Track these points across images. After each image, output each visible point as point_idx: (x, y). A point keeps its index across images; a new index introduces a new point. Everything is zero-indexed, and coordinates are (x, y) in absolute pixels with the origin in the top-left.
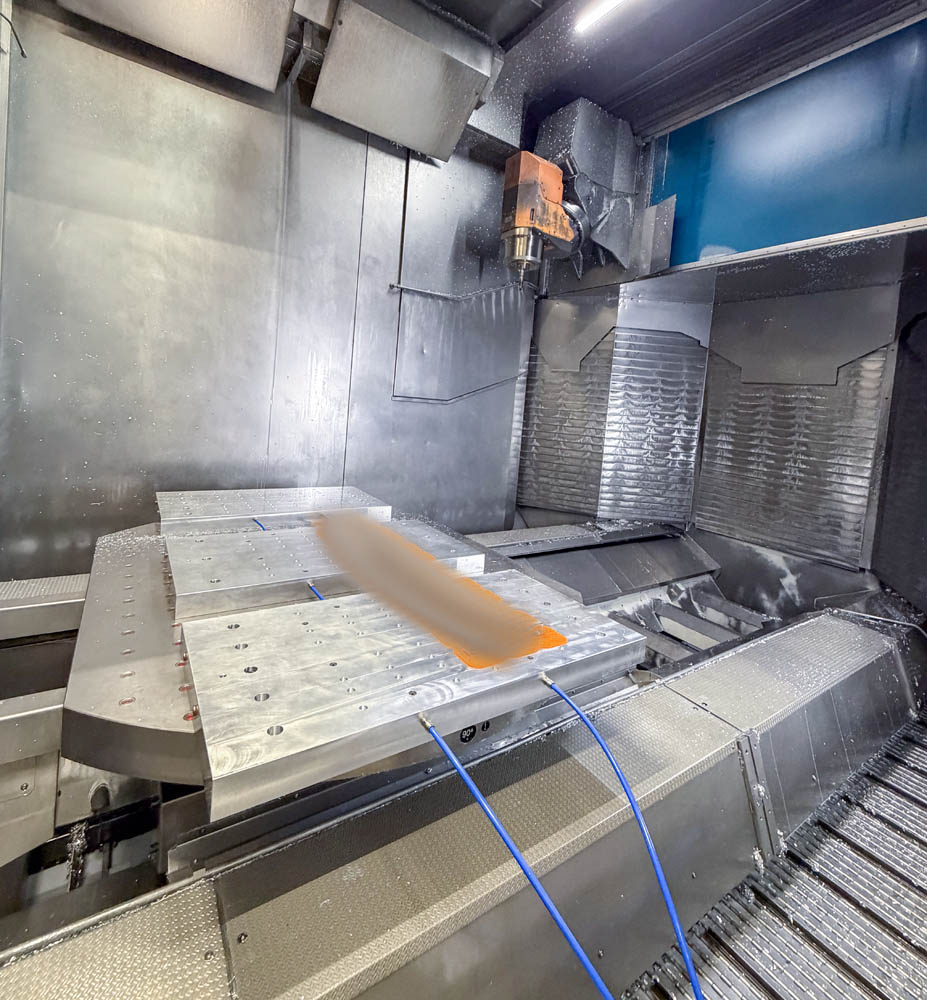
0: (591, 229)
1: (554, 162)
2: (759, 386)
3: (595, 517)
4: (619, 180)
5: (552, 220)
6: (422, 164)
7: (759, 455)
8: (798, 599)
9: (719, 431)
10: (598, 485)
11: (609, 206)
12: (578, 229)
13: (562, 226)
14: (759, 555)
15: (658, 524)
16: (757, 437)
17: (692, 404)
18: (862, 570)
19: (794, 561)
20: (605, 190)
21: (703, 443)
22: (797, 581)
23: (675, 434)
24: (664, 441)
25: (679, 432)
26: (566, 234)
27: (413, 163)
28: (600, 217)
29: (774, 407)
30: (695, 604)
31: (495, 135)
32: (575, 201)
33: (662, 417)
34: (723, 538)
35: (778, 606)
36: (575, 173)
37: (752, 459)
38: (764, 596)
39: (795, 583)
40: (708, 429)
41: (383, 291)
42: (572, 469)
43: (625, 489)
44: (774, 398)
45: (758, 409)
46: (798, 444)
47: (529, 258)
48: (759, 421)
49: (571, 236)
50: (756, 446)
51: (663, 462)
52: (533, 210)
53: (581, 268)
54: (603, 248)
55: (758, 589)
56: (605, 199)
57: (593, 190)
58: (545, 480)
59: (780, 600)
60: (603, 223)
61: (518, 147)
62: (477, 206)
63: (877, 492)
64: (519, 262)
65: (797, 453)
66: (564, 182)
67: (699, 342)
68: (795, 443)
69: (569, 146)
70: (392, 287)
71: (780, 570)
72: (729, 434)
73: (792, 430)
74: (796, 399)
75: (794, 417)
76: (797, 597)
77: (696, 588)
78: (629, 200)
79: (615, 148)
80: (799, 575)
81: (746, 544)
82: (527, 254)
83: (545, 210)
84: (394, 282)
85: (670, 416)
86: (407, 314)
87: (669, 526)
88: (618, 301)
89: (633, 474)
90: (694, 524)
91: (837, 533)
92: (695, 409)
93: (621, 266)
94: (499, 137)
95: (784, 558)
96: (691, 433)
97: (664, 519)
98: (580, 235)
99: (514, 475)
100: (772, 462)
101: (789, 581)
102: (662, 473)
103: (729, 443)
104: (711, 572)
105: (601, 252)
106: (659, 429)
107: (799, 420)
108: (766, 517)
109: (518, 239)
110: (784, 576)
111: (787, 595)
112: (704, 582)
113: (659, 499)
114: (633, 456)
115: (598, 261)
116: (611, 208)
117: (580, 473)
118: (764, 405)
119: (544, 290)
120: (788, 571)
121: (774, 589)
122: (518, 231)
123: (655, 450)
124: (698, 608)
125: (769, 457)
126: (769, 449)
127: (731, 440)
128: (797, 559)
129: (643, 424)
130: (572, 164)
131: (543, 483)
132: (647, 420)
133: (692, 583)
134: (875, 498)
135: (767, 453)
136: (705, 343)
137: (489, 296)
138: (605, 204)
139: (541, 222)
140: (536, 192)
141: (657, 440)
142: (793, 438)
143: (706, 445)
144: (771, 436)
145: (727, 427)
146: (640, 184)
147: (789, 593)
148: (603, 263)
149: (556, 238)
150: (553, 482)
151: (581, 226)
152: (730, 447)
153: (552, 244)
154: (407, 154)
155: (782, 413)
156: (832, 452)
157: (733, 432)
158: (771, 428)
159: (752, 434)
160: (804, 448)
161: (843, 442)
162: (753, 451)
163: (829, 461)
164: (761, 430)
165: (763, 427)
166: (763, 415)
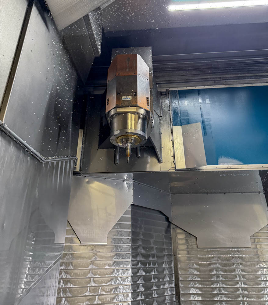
2: (209, 250)
9: (190, 286)
16: (216, 288)
21: (179, 299)
23: (166, 294)
29: (221, 264)
33: (159, 279)
40: (181, 285)
44: (220, 258)
45: (212, 266)
46: (242, 290)
48: (214, 275)
50: (217, 295)
65: (243, 297)
68: (240, 289)
72: (197, 288)
73: (236, 280)
74: (233, 257)
75: (234, 270)
85: (162, 278)
96: (172, 290)
103: (199, 295)
107: (237, 272)
118: (215, 263)
127: (200, 292)
129: (150, 289)
132: (152, 284)
135: (225, 299)
142: (238, 286)
143: (182, 299)
144: (224, 286)
145: (195, 281)
152: (200, 299)
155: (227, 268)
156: (262, 293)
157: (200, 286)
158: (224, 280)
159: (212, 286)
160: (246, 293)
161: (265, 284)
162: (216, 299)
163: (262, 300)
164: (217, 282)
165: (219, 279)
166: (217, 271)
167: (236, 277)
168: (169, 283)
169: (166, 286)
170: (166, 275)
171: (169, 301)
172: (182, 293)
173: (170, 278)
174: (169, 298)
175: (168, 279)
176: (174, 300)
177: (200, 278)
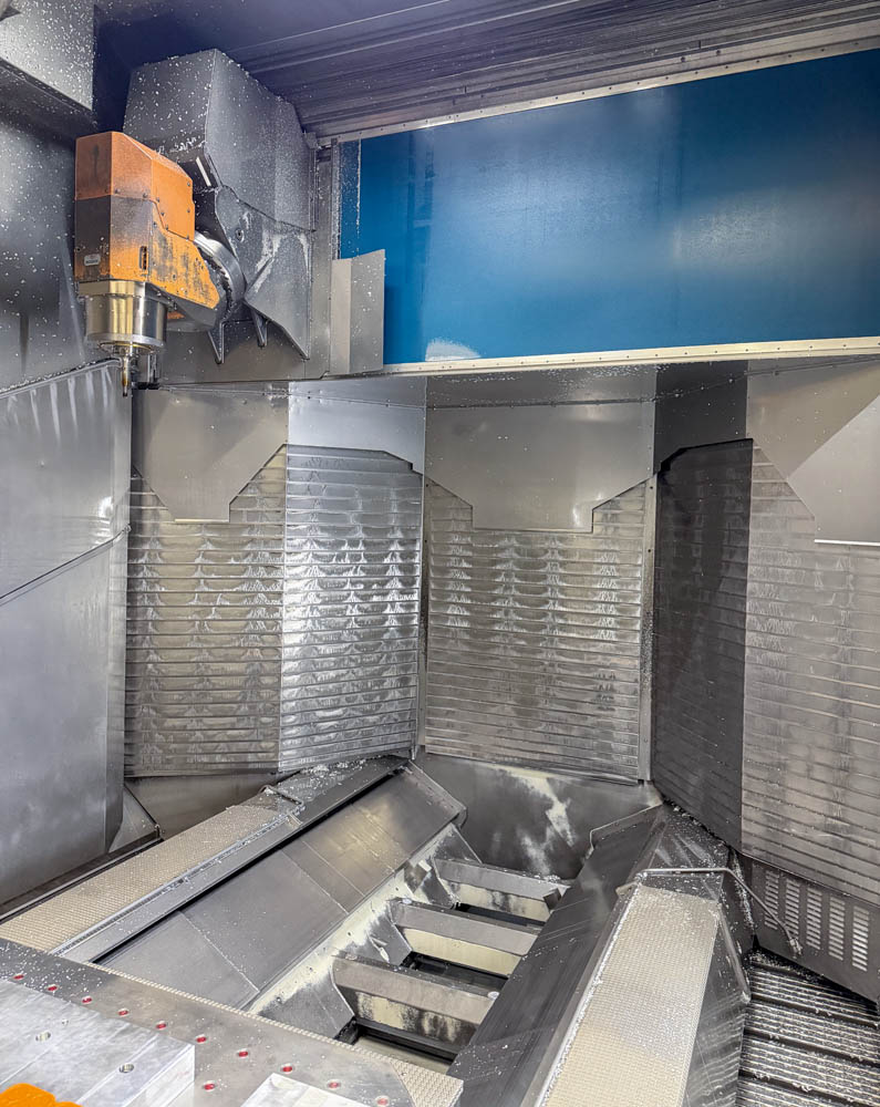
0: (245, 285)
1: (172, 158)
2: (497, 533)
3: (274, 771)
4: (285, 202)
5: (181, 270)
7: (505, 634)
8: (570, 837)
9: (449, 600)
10: (277, 715)
11: (272, 245)
12: (225, 286)
13: (197, 282)
14: (516, 780)
15: (374, 759)
16: (500, 609)
17: (409, 561)
18: (641, 781)
19: (561, 782)
20: (262, 219)
21: (426, 621)
22: (567, 810)
23: (387, 611)
24: (373, 623)
25: (393, 607)
26: (206, 294)
28: (260, 266)
29: (518, 563)
30: (443, 882)
31: (43, 79)
32: (214, 234)
33: (368, 586)
34: (467, 762)
35: (547, 851)
36: (214, 185)
37: (497, 639)
38: (527, 841)
39: (564, 814)
40: (432, 598)
42: (228, 695)
43: (320, 714)
44: (518, 551)
45: (498, 567)
46: (553, 616)
47: (141, 339)
48: (500, 584)
49: (213, 299)
50: (498, 621)
51: (374, 657)
52: (144, 249)
53: (222, 343)
54: (264, 319)
55: (519, 832)
56: (265, 235)
57: (245, 217)
58: (177, 722)
59: (548, 842)
60: (264, 275)
61: (90, 107)
63: (649, 675)
64: (119, 348)
65: (553, 628)
66: (196, 197)
67: (411, 465)
68: (550, 614)
69: (200, 135)
71: (545, 797)
72: (462, 605)
73: (544, 595)
74: (546, 551)
75: (544, 577)
76: (569, 833)
77: (440, 854)
78: (302, 239)
79: (274, 147)
80: (569, 801)
81: (497, 767)
82: (134, 332)
83: (167, 252)
85: (378, 583)
87: (389, 757)
88: (286, 401)
89: (331, 686)
90: (423, 747)
91: (609, 736)
92: (412, 568)
93: (297, 349)
94: (50, 84)
95: (548, 780)
96: (409, 606)
97: (381, 748)
100: (523, 643)
101: (558, 812)
102: (373, 675)
103: (464, 618)
104: (454, 820)
105: (259, 323)
106: (366, 606)
107: (549, 581)
109: (114, 302)
110: (550, 806)
111: (556, 833)
112: (446, 838)
113: (371, 719)
114: (330, 656)
115: (254, 331)
116: (275, 250)
117: (243, 702)
118: (506, 561)
119: (150, 375)
120: (555, 799)
121: (538, 826)
122: (114, 287)
123: (361, 640)
124: (447, 888)
125: (518, 636)
126: (518, 624)
127: (466, 613)
128: (563, 778)
129: (339, 602)
130: (207, 169)
131: (174, 728)
132: (345, 593)
133: (431, 848)
134: (648, 683)
135: (515, 630)
136: (419, 467)
137: (45, 391)
138: (265, 243)
139: (161, 271)
140: (147, 216)
141: (362, 624)
142: (546, 607)
143: (431, 622)
144: (518, 605)
145: (459, 594)
146: (318, 214)
147: (558, 829)
148: (264, 340)
149: (188, 301)
150: (194, 724)
151: (229, 281)
152: (465, 625)
153: (179, 310)
155: (531, 572)
156: (595, 624)
157: (469, 602)
158: (518, 593)
159: (493, 604)
160: (561, 621)
161: (606, 609)
162: (497, 628)
164: (506, 598)
165: (508, 593)
166: (506, 576)
167: (545, 590)
168: (402, 592)
169: (389, 598)
170: (392, 577)
171: (395, 623)
172: (431, 611)
173: (404, 584)
174: (398, 619)
175: (400, 586)
176: (415, 622)
177: (470, 586)
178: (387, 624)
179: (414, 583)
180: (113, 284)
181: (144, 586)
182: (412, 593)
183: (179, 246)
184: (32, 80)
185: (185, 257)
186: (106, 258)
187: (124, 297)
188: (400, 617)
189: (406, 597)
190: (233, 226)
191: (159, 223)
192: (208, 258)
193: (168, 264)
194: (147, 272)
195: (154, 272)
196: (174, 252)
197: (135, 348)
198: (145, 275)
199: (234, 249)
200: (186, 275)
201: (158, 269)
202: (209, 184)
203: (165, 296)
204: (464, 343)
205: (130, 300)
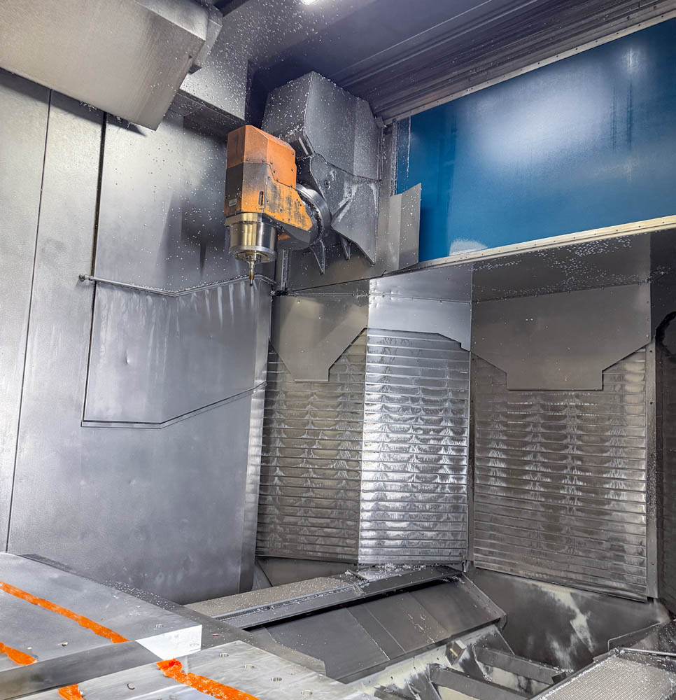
0: (331, 217)
1: (286, 140)
2: (526, 393)
3: (356, 563)
4: (361, 163)
5: (286, 205)
6: (122, 131)
7: (534, 473)
8: (590, 644)
9: (490, 446)
10: (357, 520)
11: (351, 192)
12: (317, 217)
13: (297, 214)
14: (546, 593)
15: (430, 565)
16: (529, 452)
17: (459, 416)
18: (650, 599)
19: (582, 597)
20: (345, 174)
21: (473, 462)
22: (588, 621)
23: (442, 452)
24: (430, 462)
25: (446, 450)
26: (303, 222)
27: (111, 129)
28: (341, 204)
29: (544, 417)
30: (480, 665)
31: (215, 104)
32: (312, 186)
33: (426, 432)
34: (506, 577)
35: (571, 655)
36: (310, 153)
37: (526, 477)
38: (555, 645)
39: (585, 624)
40: (477, 445)
41: (70, 284)
42: (325, 502)
43: (389, 524)
44: (543, 406)
45: (528, 419)
46: (573, 458)
47: (260, 248)
48: (530, 432)
49: (308, 225)
50: (528, 463)
51: (431, 487)
52: (262, 193)
53: (324, 261)
54: (347, 239)
55: (549, 636)
56: (346, 185)
57: (331, 173)
58: (292, 519)
59: (572, 647)
60: (345, 211)
61: (243, 119)
62: (195, 182)
64: (248, 254)
65: (573, 469)
66: (297, 162)
67: (460, 344)
68: (570, 457)
69: (301, 123)
70: (82, 278)
71: (569, 609)
72: (500, 450)
73: (565, 442)
74: (566, 406)
75: (565, 427)
76: (590, 640)
77: (480, 644)
78: (372, 186)
80: (589, 613)
81: (531, 582)
82: (257, 244)
83: (276, 194)
84: (86, 272)
85: (434, 430)
86: (104, 313)
87: (444, 567)
88: (367, 298)
89: (397, 504)
90: (472, 562)
91: (621, 559)
92: (461, 422)
93: (368, 259)
94: (219, 107)
95: (572, 594)
96: (460, 450)
97: (438, 558)
98: (319, 222)
99: (253, 516)
100: (549, 480)
101: (580, 622)
102: (430, 501)
103: (502, 460)
104: (496, 622)
105: (345, 244)
106: (424, 447)
107: (569, 430)
108: (548, 546)
109: (246, 227)
110: (573, 617)
111: (580, 640)
112: (489, 635)
113: (429, 534)
114: (396, 481)
115: (342, 251)
116: (353, 194)
117: (335, 508)
118: (534, 415)
119: (283, 285)
120: (577, 611)
121: (565, 634)
122: (245, 217)
123: (421, 472)
124: (483, 670)
125: (545, 474)
126: (544, 464)
127: (503, 457)
128: (586, 595)
129: (405, 441)
130: (305, 143)
131: (289, 524)
132: (408, 436)
133: (474, 638)
134: (653, 514)
135: (542, 469)
136: (466, 346)
137: (214, 292)
138: (346, 189)
139: (272, 206)
140: (264, 174)
141: (423, 461)
142: (566, 451)
143: (477, 463)
144: (544, 450)
145: (498, 441)
146: (384, 170)
147: (581, 636)
148: (348, 255)
149: (290, 226)
150: (301, 521)
151: (319, 213)
152: (503, 465)
153: (286, 233)
154: (103, 118)
155: (553, 423)
156: (606, 465)
157: (505, 447)
158: (544, 440)
159: (524, 449)
160: (579, 463)
161: (616, 453)
162: (527, 468)
163: (604, 476)
164: (534, 444)
165: (535, 440)
166: (534, 426)
167: (566, 437)
168: (453, 439)
169: (443, 443)
170: (445, 427)
171: (448, 462)
172: (477, 454)
173: (454, 432)
174: (451, 459)
175: (451, 434)
176: (465, 462)
177: (506, 435)
178: (441, 462)
179: (463, 432)
180: (245, 215)
181: (275, 425)
182: (462, 440)
183: (285, 192)
184: (208, 105)
185: (289, 199)
186: (240, 199)
187: (252, 223)
188: (452, 458)
189: (457, 443)
190: (323, 178)
191: (271, 177)
192: (306, 200)
193: (277, 202)
194: (263, 207)
195: (268, 207)
196: (282, 195)
197: (258, 255)
198: (261, 209)
199: (323, 194)
200: (290, 209)
201: (270, 205)
202: (307, 153)
203: (275, 222)
204: (476, 239)
205: (255, 225)
